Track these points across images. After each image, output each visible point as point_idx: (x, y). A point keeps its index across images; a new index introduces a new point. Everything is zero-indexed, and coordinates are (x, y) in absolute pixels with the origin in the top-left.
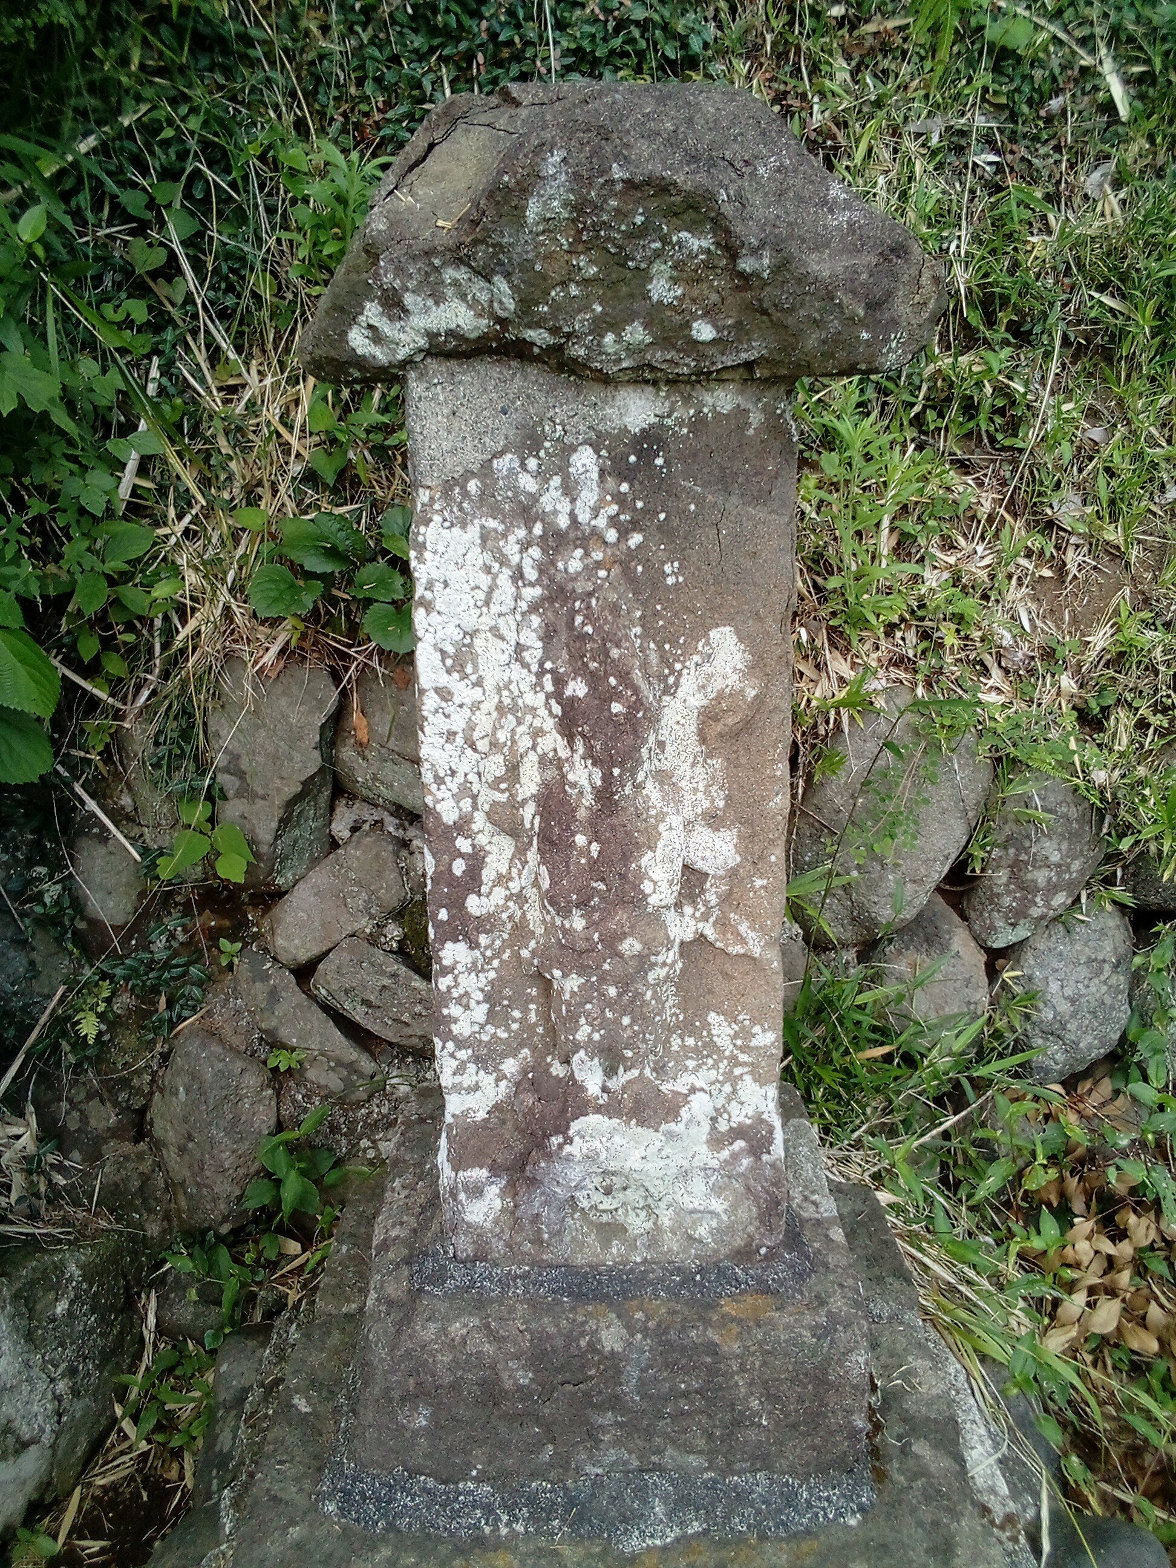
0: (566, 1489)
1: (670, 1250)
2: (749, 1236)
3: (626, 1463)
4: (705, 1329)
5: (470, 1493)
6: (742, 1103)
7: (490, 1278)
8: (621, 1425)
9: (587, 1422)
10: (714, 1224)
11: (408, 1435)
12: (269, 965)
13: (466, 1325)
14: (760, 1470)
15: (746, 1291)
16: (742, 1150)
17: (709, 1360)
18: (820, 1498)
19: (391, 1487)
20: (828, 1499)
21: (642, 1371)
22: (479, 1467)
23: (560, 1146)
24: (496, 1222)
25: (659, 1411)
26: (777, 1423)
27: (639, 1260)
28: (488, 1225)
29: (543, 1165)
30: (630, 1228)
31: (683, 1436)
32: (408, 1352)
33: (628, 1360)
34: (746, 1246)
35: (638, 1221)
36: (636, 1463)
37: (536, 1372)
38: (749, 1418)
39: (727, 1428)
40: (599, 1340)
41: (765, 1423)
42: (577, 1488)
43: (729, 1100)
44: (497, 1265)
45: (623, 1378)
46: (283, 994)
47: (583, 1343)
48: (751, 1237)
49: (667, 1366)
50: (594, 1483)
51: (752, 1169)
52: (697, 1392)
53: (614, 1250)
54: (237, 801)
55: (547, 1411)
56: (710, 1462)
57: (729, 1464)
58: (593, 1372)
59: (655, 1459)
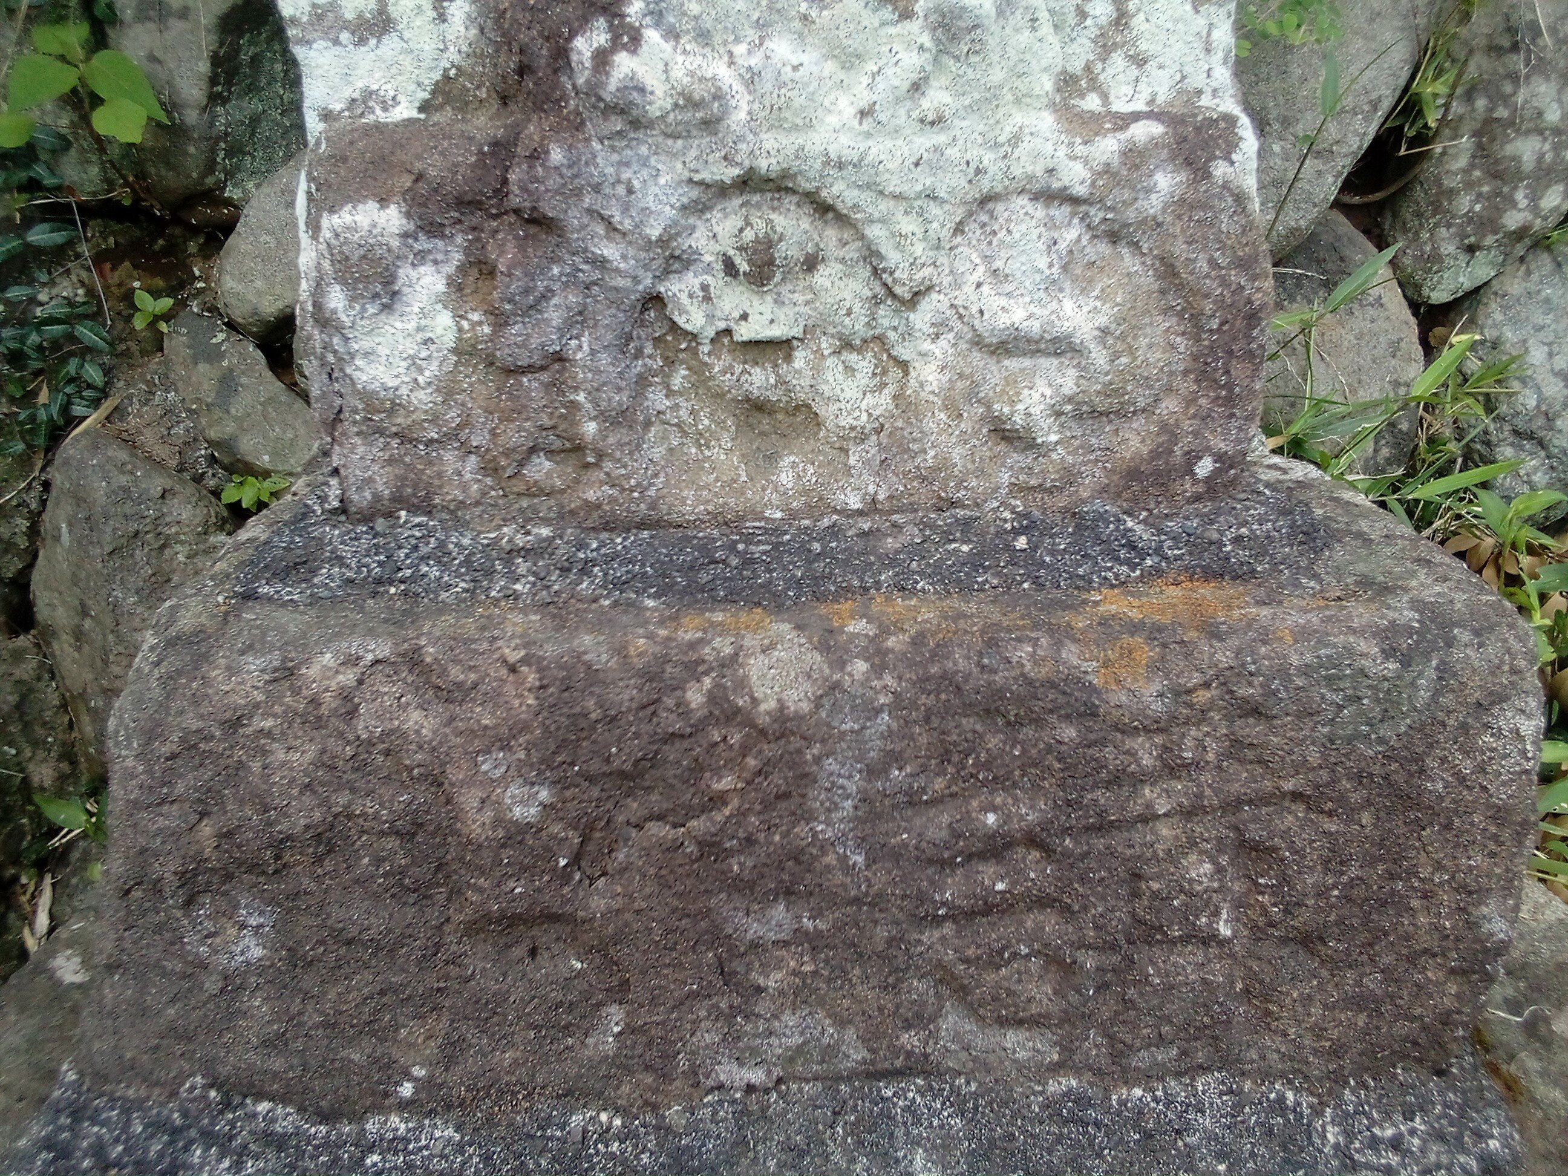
0: (664, 1130)
1: (943, 465)
2: (1164, 427)
3: (830, 1052)
4: (1058, 645)
5: (395, 1145)
6: (1140, 61)
7: (442, 555)
8: (814, 942)
9: (716, 937)
10: (1069, 383)
11: (212, 984)
12: (221, 336)
13: (352, 661)
14: (1205, 1069)
15: (1157, 572)
16: (1155, 144)
17: (1069, 733)
18: (1374, 1143)
19: (175, 1132)
20: (1396, 1144)
21: (872, 772)
22: (419, 1072)
23: (602, 59)
24: (447, 389)
25: (922, 898)
26: (1258, 933)
27: (854, 502)
28: (423, 398)
29: (557, 155)
30: (827, 412)
31: (991, 977)
32: (189, 746)
33: (829, 739)
34: (1155, 455)
35: (850, 390)
36: (857, 1054)
37: (561, 784)
38: (1185, 916)
39: (1114, 947)
40: (742, 684)
41: (1225, 931)
42: (693, 1127)
43: (1105, 47)
44: (461, 525)
45: (817, 798)
46: (244, 380)
47: (696, 696)
48: (1169, 431)
49: (945, 758)
50: (742, 1112)
51: (1182, 206)
52: (1032, 840)
53: (786, 478)
54: (139, 28)
55: (598, 904)
56: (1067, 1049)
57: (1119, 1052)
58: (726, 783)
59: (910, 1040)
